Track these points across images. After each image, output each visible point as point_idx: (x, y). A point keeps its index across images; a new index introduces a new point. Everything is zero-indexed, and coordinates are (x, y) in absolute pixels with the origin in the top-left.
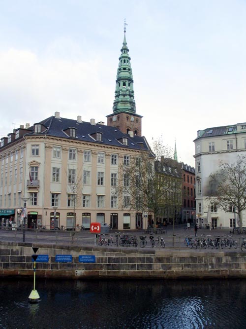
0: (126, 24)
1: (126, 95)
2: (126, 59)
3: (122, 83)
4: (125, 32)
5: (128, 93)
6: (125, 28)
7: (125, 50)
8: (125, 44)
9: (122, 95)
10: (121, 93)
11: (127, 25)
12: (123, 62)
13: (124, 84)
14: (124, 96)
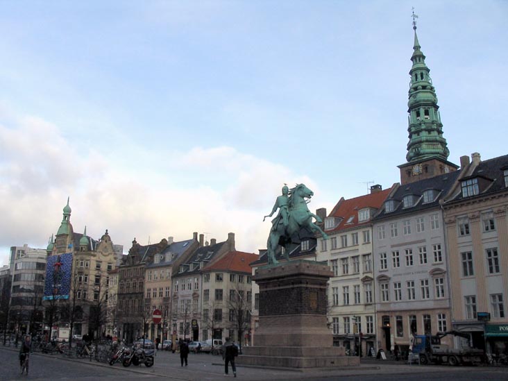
0: (415, 16)
1: (433, 130)
2: (424, 72)
3: (422, 111)
4: (415, 28)
5: (435, 127)
6: (414, 23)
7: (418, 57)
8: (417, 48)
9: (425, 130)
10: (423, 127)
11: (417, 17)
12: (419, 76)
13: (427, 113)
14: (429, 133)
